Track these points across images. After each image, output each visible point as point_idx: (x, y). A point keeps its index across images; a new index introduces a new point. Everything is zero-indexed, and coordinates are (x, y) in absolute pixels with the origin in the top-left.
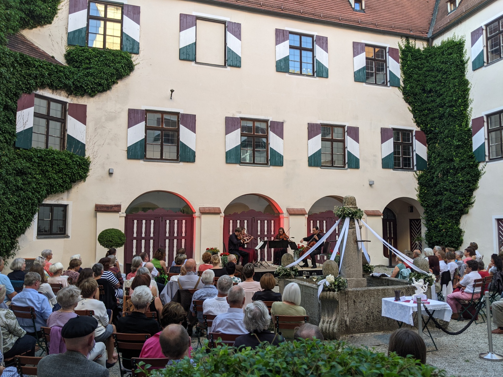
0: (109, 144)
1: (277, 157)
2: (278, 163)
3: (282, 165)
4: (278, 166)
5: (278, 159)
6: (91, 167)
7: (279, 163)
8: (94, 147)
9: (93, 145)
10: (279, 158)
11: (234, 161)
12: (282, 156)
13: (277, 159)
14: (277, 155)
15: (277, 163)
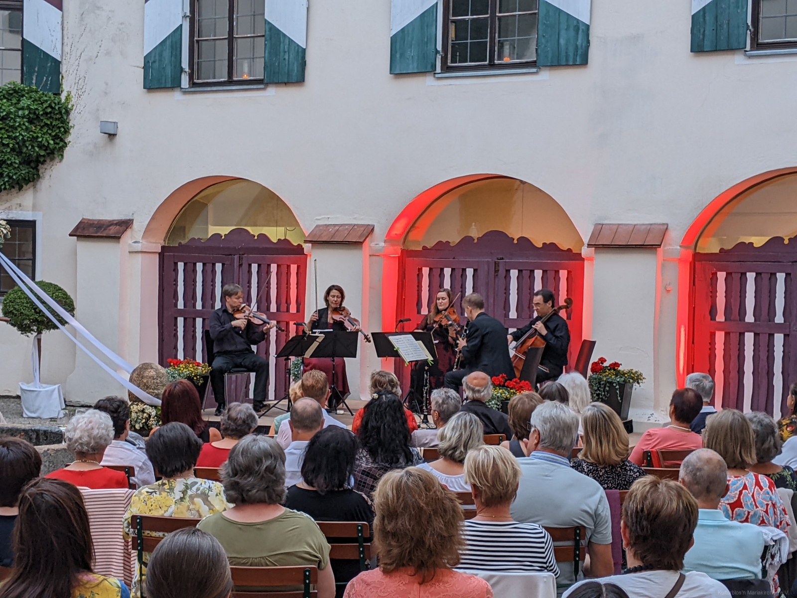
0: (108, 53)
1: (563, 33)
2: (567, 56)
3: (584, 62)
4: (567, 65)
5: (568, 41)
6: (75, 119)
7: (571, 54)
8: (78, 66)
9: (77, 62)
10: (572, 33)
11: (415, 65)
12: (582, 27)
13: (562, 41)
14: (563, 26)
15: (563, 54)
